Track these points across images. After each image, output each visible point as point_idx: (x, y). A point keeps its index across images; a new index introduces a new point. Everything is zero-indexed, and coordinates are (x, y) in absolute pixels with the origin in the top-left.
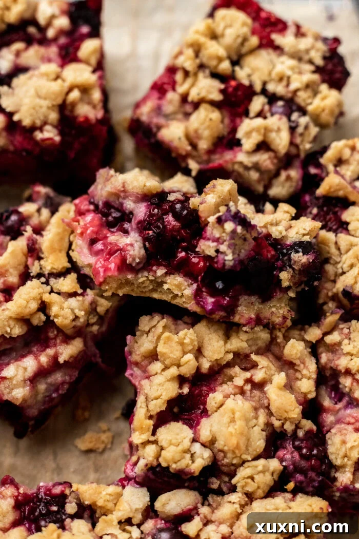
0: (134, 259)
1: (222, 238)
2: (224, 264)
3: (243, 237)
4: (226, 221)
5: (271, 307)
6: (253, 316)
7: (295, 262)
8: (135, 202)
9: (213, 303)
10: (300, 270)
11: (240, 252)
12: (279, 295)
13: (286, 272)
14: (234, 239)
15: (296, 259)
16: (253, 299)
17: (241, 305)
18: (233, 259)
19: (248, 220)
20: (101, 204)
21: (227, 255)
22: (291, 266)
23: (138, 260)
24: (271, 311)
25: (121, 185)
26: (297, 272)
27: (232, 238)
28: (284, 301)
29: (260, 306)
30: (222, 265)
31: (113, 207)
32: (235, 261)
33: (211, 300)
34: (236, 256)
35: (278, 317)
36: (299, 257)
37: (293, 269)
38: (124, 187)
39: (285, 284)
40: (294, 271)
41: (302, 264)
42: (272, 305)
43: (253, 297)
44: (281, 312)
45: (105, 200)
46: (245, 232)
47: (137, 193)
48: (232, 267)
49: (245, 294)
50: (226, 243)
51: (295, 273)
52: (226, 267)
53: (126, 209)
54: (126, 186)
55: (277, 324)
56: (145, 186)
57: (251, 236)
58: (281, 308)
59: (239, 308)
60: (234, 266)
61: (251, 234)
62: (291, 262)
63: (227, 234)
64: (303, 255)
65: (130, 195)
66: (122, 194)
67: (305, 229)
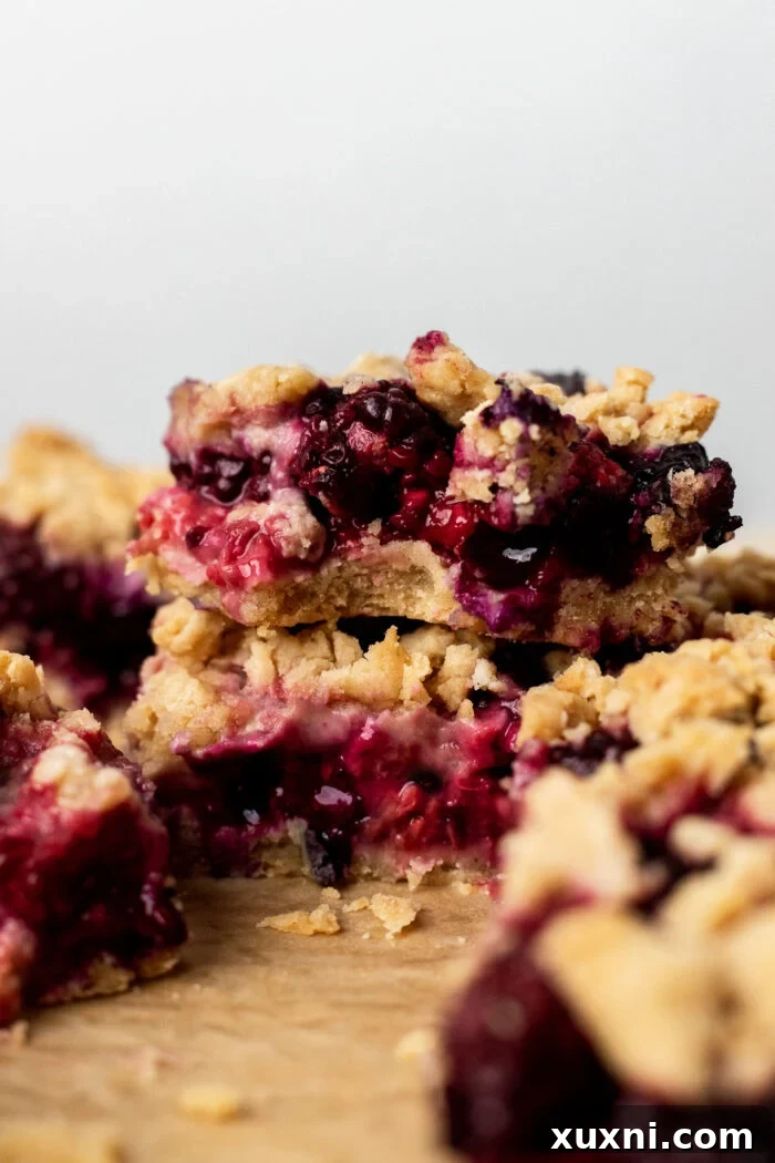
0: (298, 544)
1: (500, 456)
2: (514, 515)
3: (547, 447)
4: (503, 418)
5: (632, 600)
6: (594, 625)
7: (679, 491)
8: (267, 426)
9: (503, 602)
10: (691, 508)
11: (545, 481)
12: (649, 569)
13: (659, 517)
14: (527, 456)
15: (681, 484)
16: (592, 584)
17: (565, 603)
18: (532, 501)
19: (553, 406)
20: (193, 459)
21: (516, 494)
22: (669, 503)
23: (307, 544)
24: (634, 608)
25: (228, 402)
26: (684, 515)
27: (523, 454)
28: (661, 581)
29: (608, 600)
30: (509, 518)
31: (221, 456)
32: (537, 505)
33: (495, 598)
34: (538, 492)
35: (653, 620)
36: (686, 479)
37: (675, 507)
38: (233, 403)
39: (659, 544)
40: (677, 514)
41: (695, 495)
42: (634, 595)
43: (589, 581)
44: (657, 607)
45: (200, 447)
46: (549, 436)
47: (267, 406)
48: (532, 518)
49: (573, 577)
50: (512, 467)
51: (680, 517)
52: (519, 521)
53: (251, 449)
54: (238, 399)
55: (652, 636)
56: (278, 384)
57: (566, 443)
58: (655, 600)
59: (563, 612)
60: (536, 517)
61: (564, 438)
62: (669, 492)
63: (510, 446)
64: (696, 474)
65: (252, 415)
66: (235, 420)
67: (683, 416)
